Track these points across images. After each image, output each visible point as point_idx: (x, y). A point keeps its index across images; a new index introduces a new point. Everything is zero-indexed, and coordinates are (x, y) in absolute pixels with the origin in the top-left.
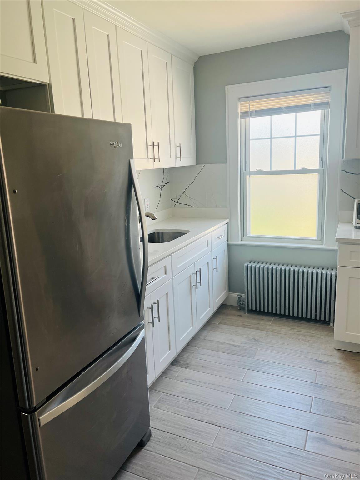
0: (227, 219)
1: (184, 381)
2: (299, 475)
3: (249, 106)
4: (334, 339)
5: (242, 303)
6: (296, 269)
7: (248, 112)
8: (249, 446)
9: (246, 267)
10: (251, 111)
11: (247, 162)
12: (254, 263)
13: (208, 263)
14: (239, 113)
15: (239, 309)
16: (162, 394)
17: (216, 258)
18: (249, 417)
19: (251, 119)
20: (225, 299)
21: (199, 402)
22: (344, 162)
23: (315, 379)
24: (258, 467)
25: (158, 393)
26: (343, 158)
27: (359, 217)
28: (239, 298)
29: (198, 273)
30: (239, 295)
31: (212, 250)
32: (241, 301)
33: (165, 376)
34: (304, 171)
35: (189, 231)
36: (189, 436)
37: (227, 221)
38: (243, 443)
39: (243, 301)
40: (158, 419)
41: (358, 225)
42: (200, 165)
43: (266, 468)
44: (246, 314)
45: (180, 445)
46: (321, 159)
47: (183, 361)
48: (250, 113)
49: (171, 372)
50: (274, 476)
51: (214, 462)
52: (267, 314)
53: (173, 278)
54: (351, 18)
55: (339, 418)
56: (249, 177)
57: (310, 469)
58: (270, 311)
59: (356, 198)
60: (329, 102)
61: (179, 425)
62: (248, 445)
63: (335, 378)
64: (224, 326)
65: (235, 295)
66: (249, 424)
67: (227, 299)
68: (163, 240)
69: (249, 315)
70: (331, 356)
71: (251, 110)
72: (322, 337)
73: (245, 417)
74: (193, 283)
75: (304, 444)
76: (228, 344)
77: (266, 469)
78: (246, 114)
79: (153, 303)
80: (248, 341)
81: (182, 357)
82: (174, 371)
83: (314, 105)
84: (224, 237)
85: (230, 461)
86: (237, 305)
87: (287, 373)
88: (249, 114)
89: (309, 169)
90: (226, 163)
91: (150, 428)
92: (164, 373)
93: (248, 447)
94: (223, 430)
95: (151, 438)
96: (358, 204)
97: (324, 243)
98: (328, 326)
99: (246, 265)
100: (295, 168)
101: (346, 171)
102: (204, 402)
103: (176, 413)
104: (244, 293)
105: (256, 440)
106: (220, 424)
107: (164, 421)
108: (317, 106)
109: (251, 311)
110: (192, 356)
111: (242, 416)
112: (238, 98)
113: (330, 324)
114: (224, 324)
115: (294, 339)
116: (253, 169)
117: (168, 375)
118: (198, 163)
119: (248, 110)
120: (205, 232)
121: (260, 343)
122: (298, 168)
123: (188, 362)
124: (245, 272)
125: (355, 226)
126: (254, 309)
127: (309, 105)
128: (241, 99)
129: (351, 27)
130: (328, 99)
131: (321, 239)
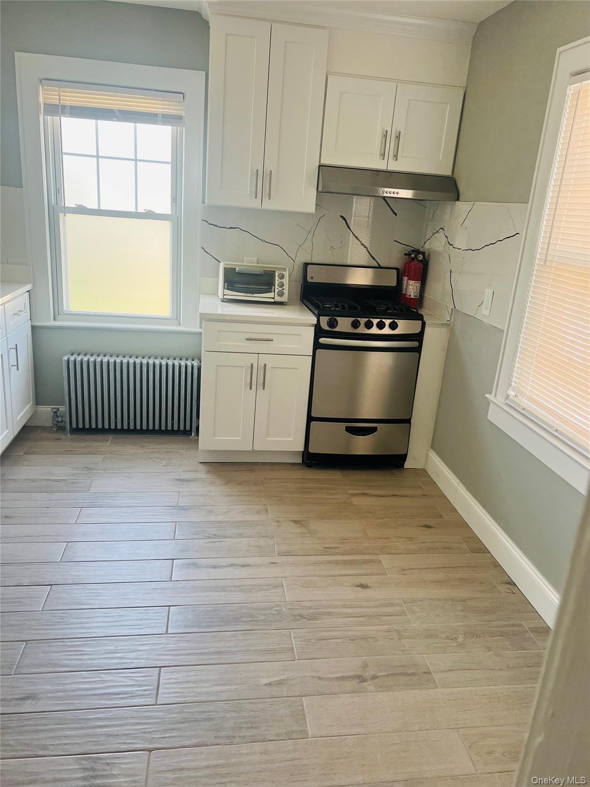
0: (29, 283)
2: (167, 608)
3: (59, 96)
4: (199, 449)
5: (60, 419)
6: (144, 361)
7: (58, 106)
9: (66, 362)
10: (62, 106)
11: (59, 191)
12: (79, 355)
13: (2, 355)
14: (40, 104)
15: (55, 430)
17: (15, 347)
19: (64, 119)
20: (29, 417)
22: (205, 207)
23: (177, 502)
26: (204, 202)
27: (226, 286)
28: (54, 413)
30: (54, 409)
31: (7, 335)
32: (57, 417)
37: (29, 287)
39: (62, 417)
41: (225, 297)
44: (67, 435)
46: (175, 200)
48: (62, 109)
52: (103, 431)
55: (209, 537)
56: (64, 216)
58: (106, 426)
59: (223, 261)
60: (182, 116)
63: (202, 496)
64: (34, 456)
65: (47, 409)
67: (34, 416)
69: (73, 436)
70: (196, 471)
71: (63, 103)
72: (182, 451)
76: (44, 480)
78: (54, 110)
80: (76, 472)
83: (162, 117)
84: (25, 314)
86: (52, 425)
88: (60, 109)
89: (157, 212)
90: (22, 187)
94: (57, 588)
96: (225, 268)
97: (181, 323)
98: (189, 436)
99: (66, 358)
100: (137, 209)
101: (207, 222)
104: (63, 404)
108: (167, 119)
109: (77, 431)
112: (39, 78)
113: (191, 434)
114: (33, 453)
115: (145, 459)
116: (70, 202)
119: (57, 102)
121: (96, 471)
122: (141, 210)
124: (64, 370)
125: (221, 299)
126: (81, 426)
127: (156, 115)
128: (43, 81)
129: (212, 13)
130: (182, 112)
131: (177, 318)
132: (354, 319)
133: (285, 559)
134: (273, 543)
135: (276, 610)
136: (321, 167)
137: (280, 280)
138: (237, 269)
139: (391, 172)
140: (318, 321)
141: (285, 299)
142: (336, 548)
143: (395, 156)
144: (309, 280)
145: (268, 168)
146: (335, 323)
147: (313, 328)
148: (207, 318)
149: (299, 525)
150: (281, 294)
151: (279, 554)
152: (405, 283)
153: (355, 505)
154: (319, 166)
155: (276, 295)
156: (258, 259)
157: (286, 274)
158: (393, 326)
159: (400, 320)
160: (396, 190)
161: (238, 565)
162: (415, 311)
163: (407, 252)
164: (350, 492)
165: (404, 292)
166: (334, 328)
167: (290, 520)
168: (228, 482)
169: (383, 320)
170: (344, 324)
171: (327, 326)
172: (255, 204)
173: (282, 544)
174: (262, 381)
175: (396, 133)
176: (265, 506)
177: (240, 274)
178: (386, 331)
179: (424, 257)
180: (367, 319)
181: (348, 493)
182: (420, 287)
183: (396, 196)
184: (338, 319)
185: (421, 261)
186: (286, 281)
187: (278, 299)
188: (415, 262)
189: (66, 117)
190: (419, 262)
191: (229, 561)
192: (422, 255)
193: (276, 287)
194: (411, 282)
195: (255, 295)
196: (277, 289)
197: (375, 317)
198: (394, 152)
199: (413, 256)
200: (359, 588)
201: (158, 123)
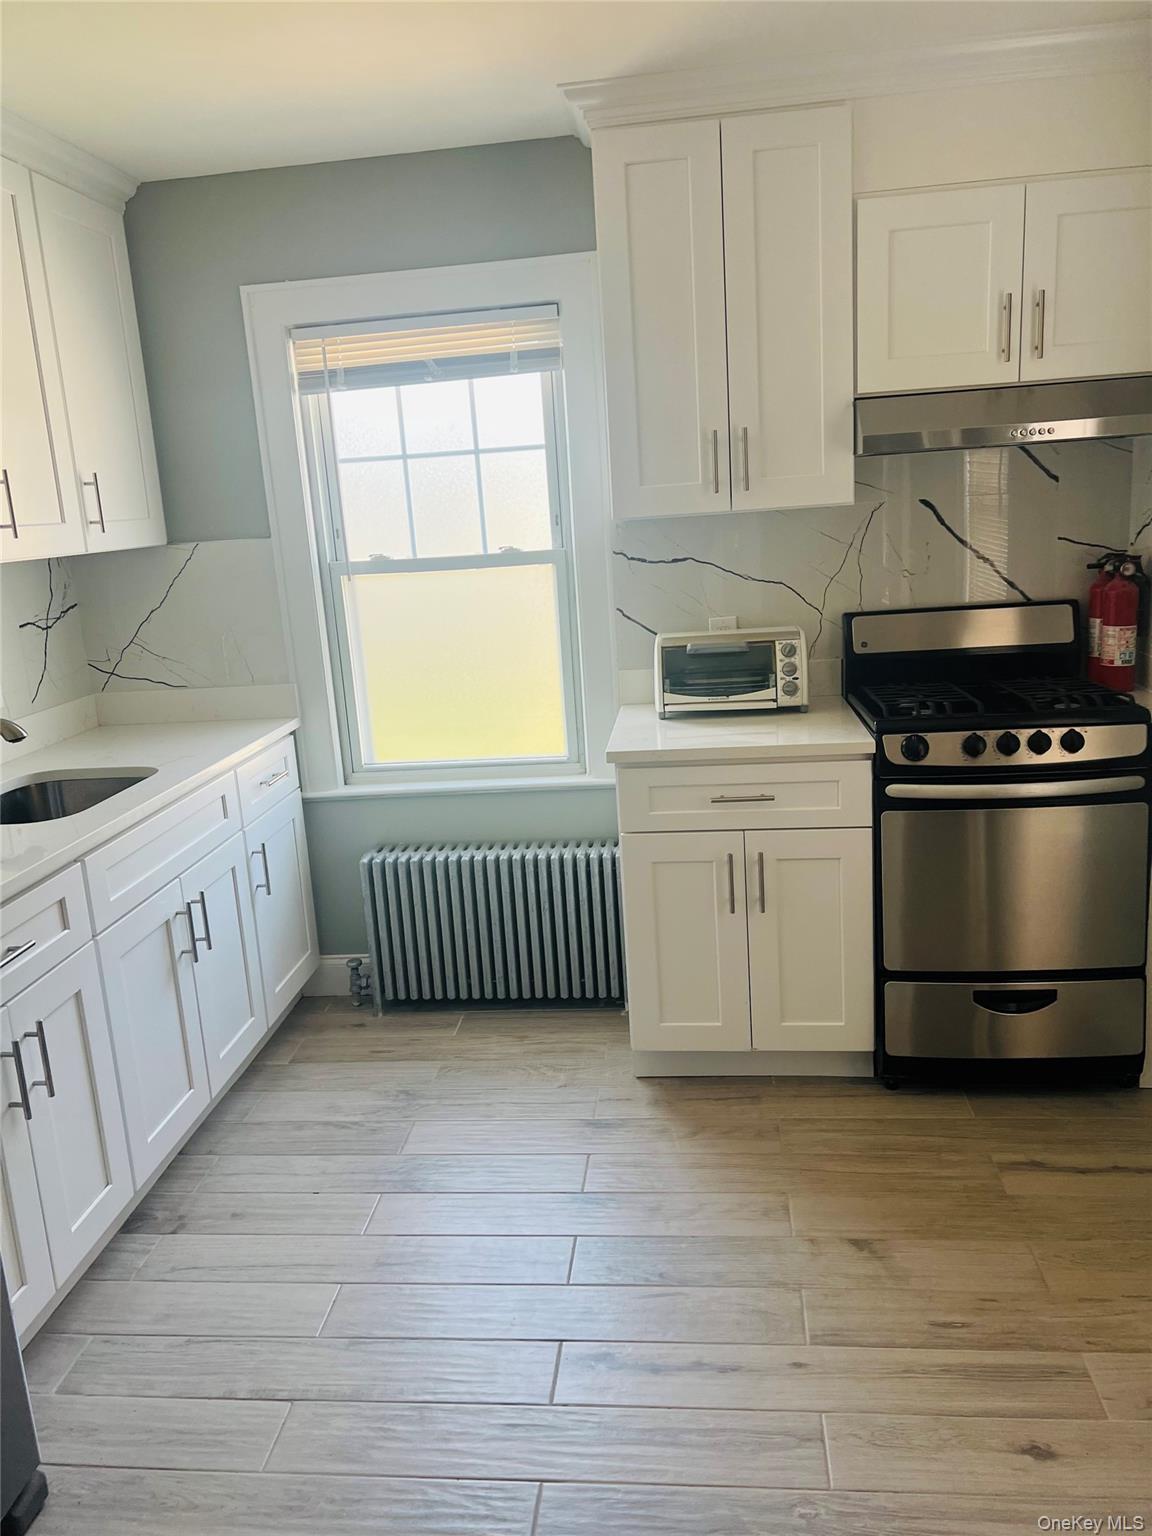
0: (293, 718)
1: (168, 1277)
2: (534, 1486)
3: (324, 354)
4: (630, 1049)
5: (364, 983)
7: (322, 372)
8: (385, 1438)
9: (366, 867)
10: (330, 371)
11: (338, 534)
12: (392, 850)
13: (233, 869)
14: (292, 375)
15: (356, 1004)
16: (89, 1341)
17: (260, 849)
18: (386, 1347)
19: (336, 396)
20: (308, 979)
21: (218, 1339)
22: (620, 526)
23: (582, 1180)
24: (411, 1497)
25: (72, 1339)
27: (667, 687)
28: (353, 969)
29: (197, 909)
30: (352, 960)
31: (243, 827)
32: (359, 977)
33: (100, 1277)
34: (512, 558)
35: (154, 771)
36: (185, 1461)
37: (293, 725)
38: (365, 1433)
39: (368, 977)
40: (72, 1429)
41: (668, 708)
42: (182, 546)
43: (434, 1494)
44: (377, 1015)
45: (154, 1496)
46: (557, 520)
47: (165, 1209)
48: (330, 377)
49: (124, 1256)
50: (461, 1511)
51: (272, 1522)
52: (444, 1005)
53: (98, 938)
54: (593, 102)
55: (647, 1280)
56: (349, 580)
57: (567, 1460)
58: (451, 995)
59: (658, 632)
60: (557, 348)
61: (151, 1431)
62: (382, 1434)
63: (636, 1165)
64: (310, 1067)
65: (339, 962)
66: (387, 1368)
67: (316, 977)
68: (63, 807)
69: (389, 1018)
70: (628, 1100)
71: (331, 365)
73: (371, 1348)
74: (182, 942)
75: (551, 1384)
76: (319, 1123)
77: (437, 1498)
78: (314, 381)
79: (22, 1034)
80: (384, 1103)
81: (163, 1196)
82: (133, 1252)
83: (519, 358)
84: (286, 778)
85: (322, 1504)
86: (350, 994)
87: (503, 1179)
88: (327, 378)
89: (525, 551)
90: (269, 537)
91: (40, 1468)
92: (97, 1267)
93: (380, 1443)
94: (300, 1406)
95: (49, 1501)
96: (663, 647)
97: (587, 770)
98: (620, 1011)
99: (365, 860)
100: (485, 548)
101: (625, 555)
102: (238, 1333)
103: (141, 1393)
104: (366, 950)
105: (406, 1413)
106: (290, 1391)
107: (96, 1430)
108: (529, 359)
109: (395, 1006)
110: (197, 1187)
111: (363, 1347)
112: (286, 327)
113: (624, 1007)
114: (309, 1060)
115: (524, 1069)
116: (357, 553)
117: (111, 1270)
118: (173, 539)
119: (320, 366)
120: (213, 767)
121: (423, 1102)
122: (493, 550)
123: (182, 1210)
124: (363, 885)
125: (660, 713)
126: (402, 996)
127: (504, 357)
128: (294, 331)
129: (593, 129)
130: (556, 340)
131: (578, 758)
132: (968, 733)
133: (829, 1353)
134: (798, 1304)
135: (802, 1516)
136: (857, 401)
137: (787, 660)
138: (689, 648)
139: (1030, 386)
140: (879, 745)
141: (801, 699)
142: (964, 1325)
143: (1037, 348)
144: (858, 649)
145: (738, 424)
146: (921, 747)
147: (869, 763)
148: (626, 762)
149: (865, 1254)
150: (792, 690)
151: (815, 1340)
152: (1096, 631)
153: (1012, 1197)
154: (856, 399)
155: (780, 693)
156: (737, 618)
157: (801, 645)
158: (1072, 743)
159: (1088, 728)
160: (1046, 425)
161: (711, 1367)
162: (1127, 699)
163: (1094, 562)
164: (996, 1157)
165: (1096, 655)
166: (919, 760)
167: (842, 1239)
168: (699, 1128)
169: (1044, 730)
170: (945, 748)
171: (902, 757)
172: (718, 504)
173: (821, 1307)
174: (757, 894)
175: (1034, 296)
176: (783, 1198)
177: (697, 656)
178: (1056, 755)
179: (1138, 567)
180: (1002, 732)
181: (991, 1162)
182: (1137, 640)
183: (1047, 437)
184: (929, 737)
185: (1131, 578)
186: (801, 660)
187: (785, 701)
188: (1116, 581)
189: (339, 390)
190: (1126, 583)
191: (691, 1353)
192: (1133, 563)
193: (780, 674)
194: (1111, 630)
195: (732, 698)
196: (782, 679)
197: (1023, 723)
198: (1033, 337)
199: (1109, 568)
200: (1028, 1459)
201: (512, 371)
